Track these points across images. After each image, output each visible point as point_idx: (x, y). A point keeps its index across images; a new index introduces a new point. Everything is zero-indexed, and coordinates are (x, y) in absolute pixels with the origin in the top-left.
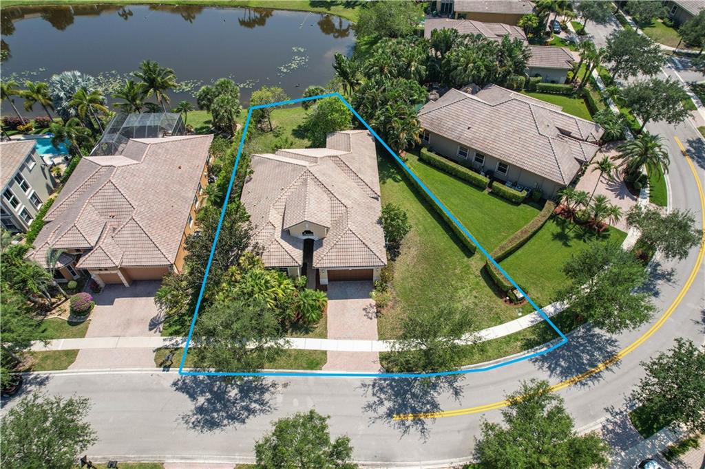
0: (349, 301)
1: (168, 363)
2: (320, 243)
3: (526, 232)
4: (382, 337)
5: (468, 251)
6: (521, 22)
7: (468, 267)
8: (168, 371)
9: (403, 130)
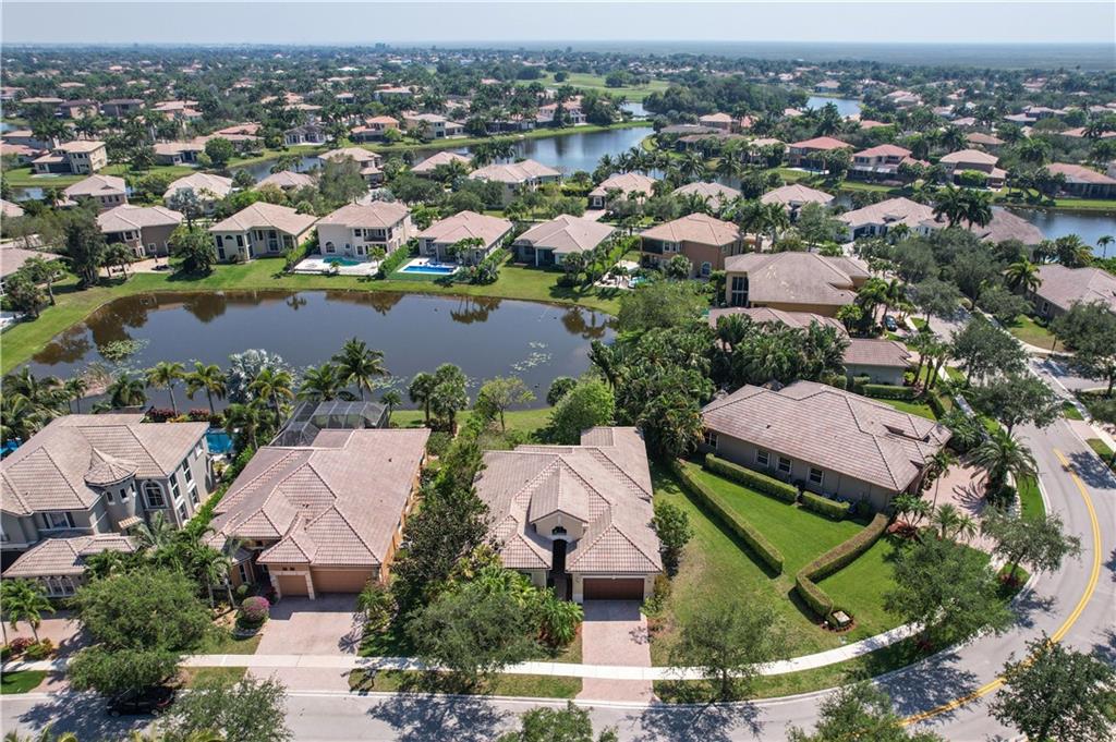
0: (610, 624)
1: (365, 686)
2: (574, 545)
3: (848, 546)
4: (655, 663)
5: (772, 569)
6: (840, 313)
7: (772, 589)
8: (365, 695)
9: (681, 424)
